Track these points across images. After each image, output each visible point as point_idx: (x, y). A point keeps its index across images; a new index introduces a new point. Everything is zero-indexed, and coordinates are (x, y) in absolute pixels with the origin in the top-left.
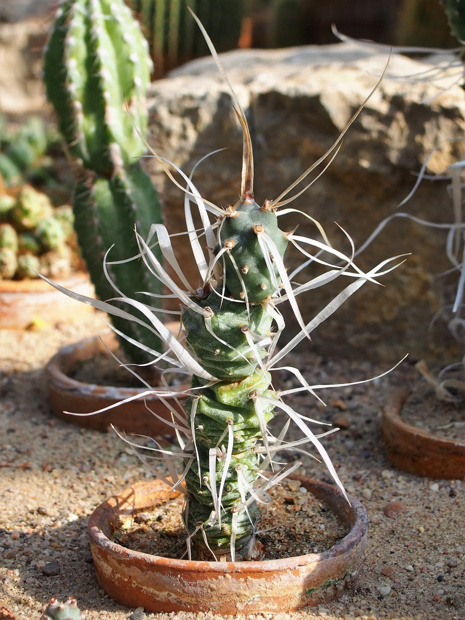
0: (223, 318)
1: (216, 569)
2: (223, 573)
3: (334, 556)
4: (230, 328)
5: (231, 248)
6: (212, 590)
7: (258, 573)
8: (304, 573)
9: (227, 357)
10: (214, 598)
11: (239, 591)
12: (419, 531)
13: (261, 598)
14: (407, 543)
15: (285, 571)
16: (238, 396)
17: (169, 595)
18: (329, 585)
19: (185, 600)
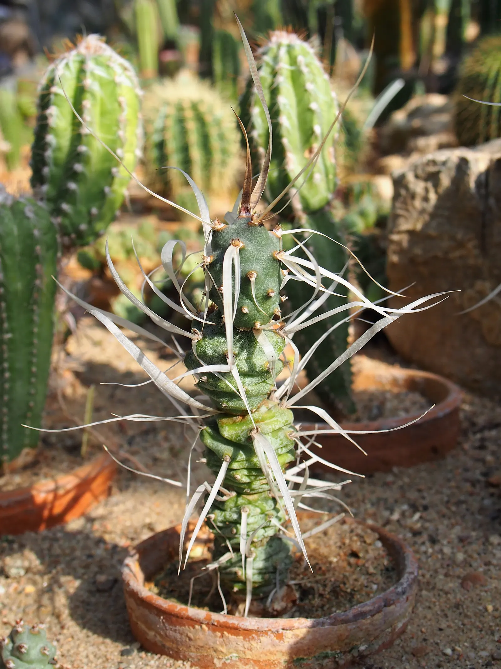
0: (211, 343)
1: (193, 617)
2: (200, 623)
3: (332, 624)
4: (217, 354)
5: (208, 264)
6: (190, 639)
7: (235, 630)
8: (290, 639)
9: (217, 386)
10: (192, 649)
11: (215, 646)
12: (486, 609)
13: (240, 659)
14: (466, 621)
15: (266, 633)
16: (240, 432)
17: (155, 636)
18: (326, 657)
19: (168, 644)
